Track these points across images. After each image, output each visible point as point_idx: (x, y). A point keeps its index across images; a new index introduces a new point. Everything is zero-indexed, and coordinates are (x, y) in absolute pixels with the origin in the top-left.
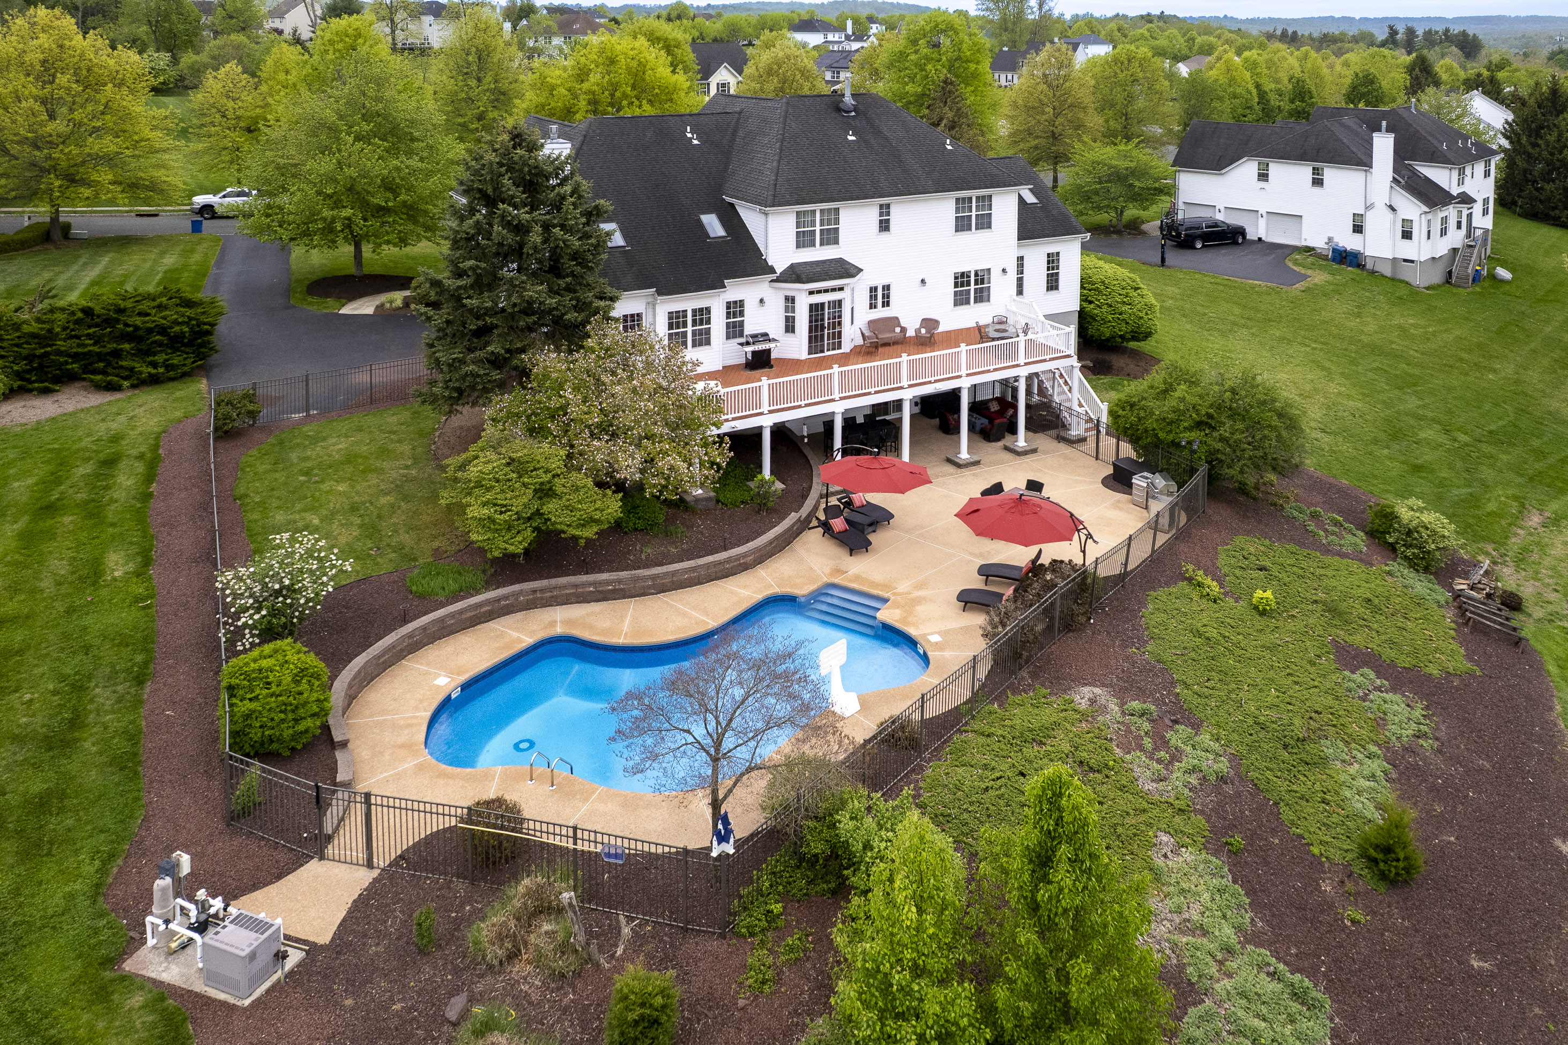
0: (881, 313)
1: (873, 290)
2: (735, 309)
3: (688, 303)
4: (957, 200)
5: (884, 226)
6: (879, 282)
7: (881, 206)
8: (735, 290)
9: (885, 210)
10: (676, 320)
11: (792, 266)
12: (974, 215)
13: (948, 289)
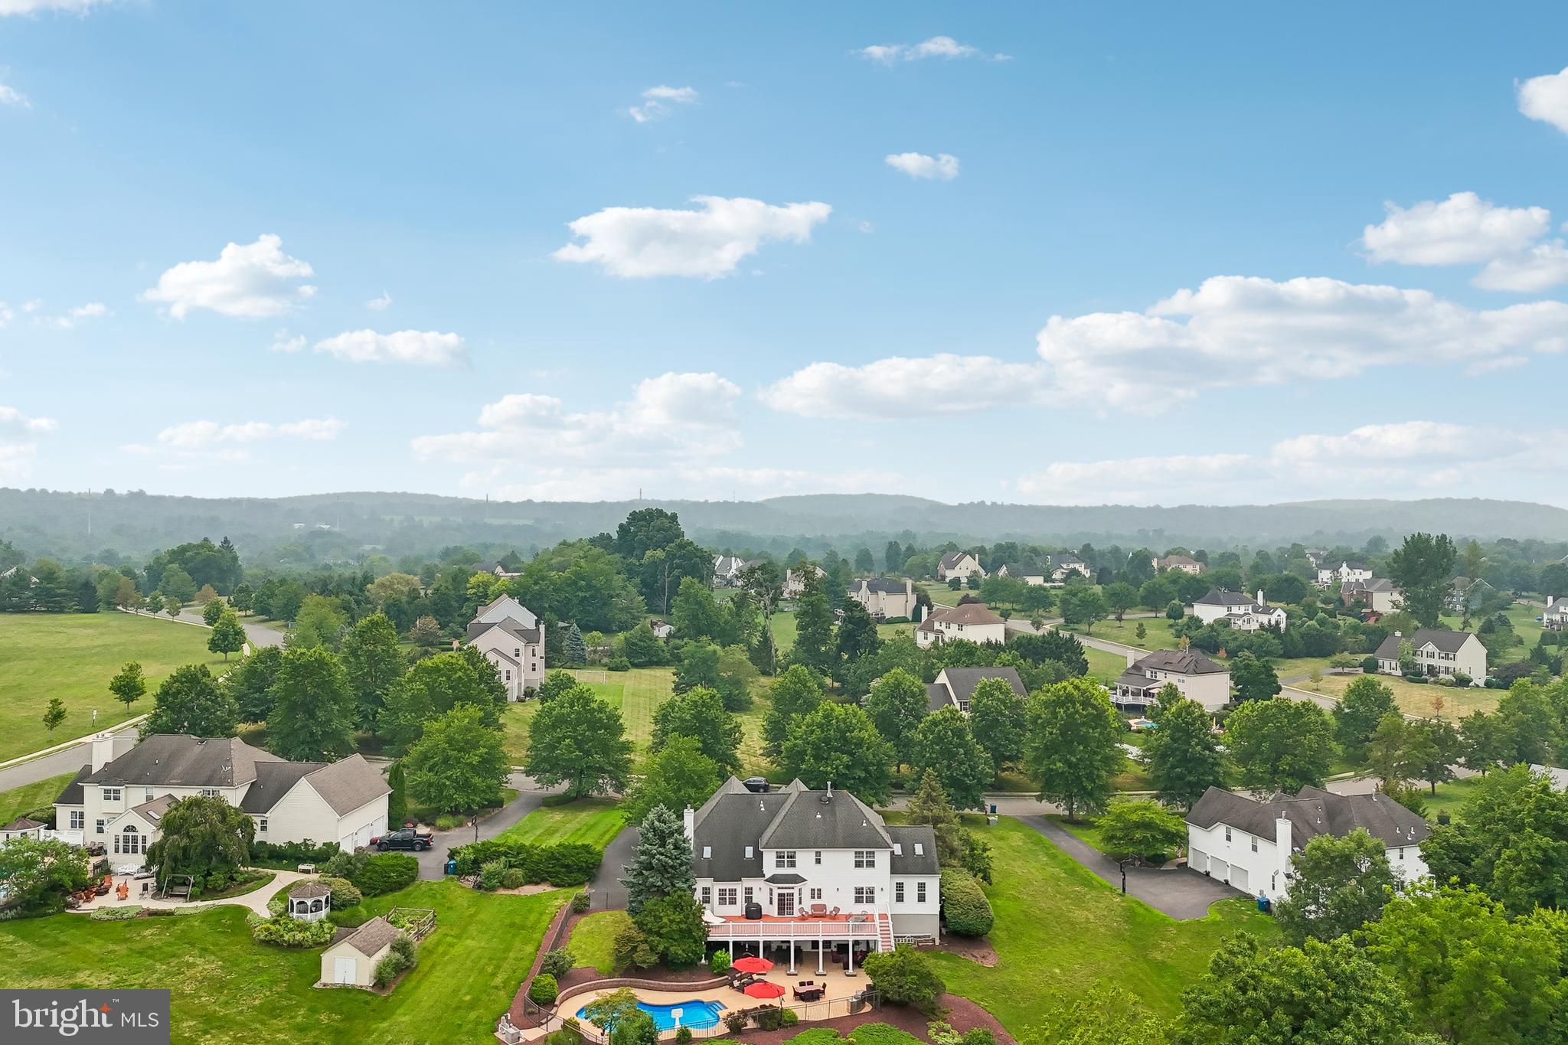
0: (816, 901)
1: (813, 890)
2: (749, 891)
3: (727, 886)
4: (856, 853)
5: (818, 861)
6: (817, 887)
7: (817, 852)
8: (747, 882)
9: (818, 854)
10: (722, 892)
12: (865, 860)
13: (852, 896)
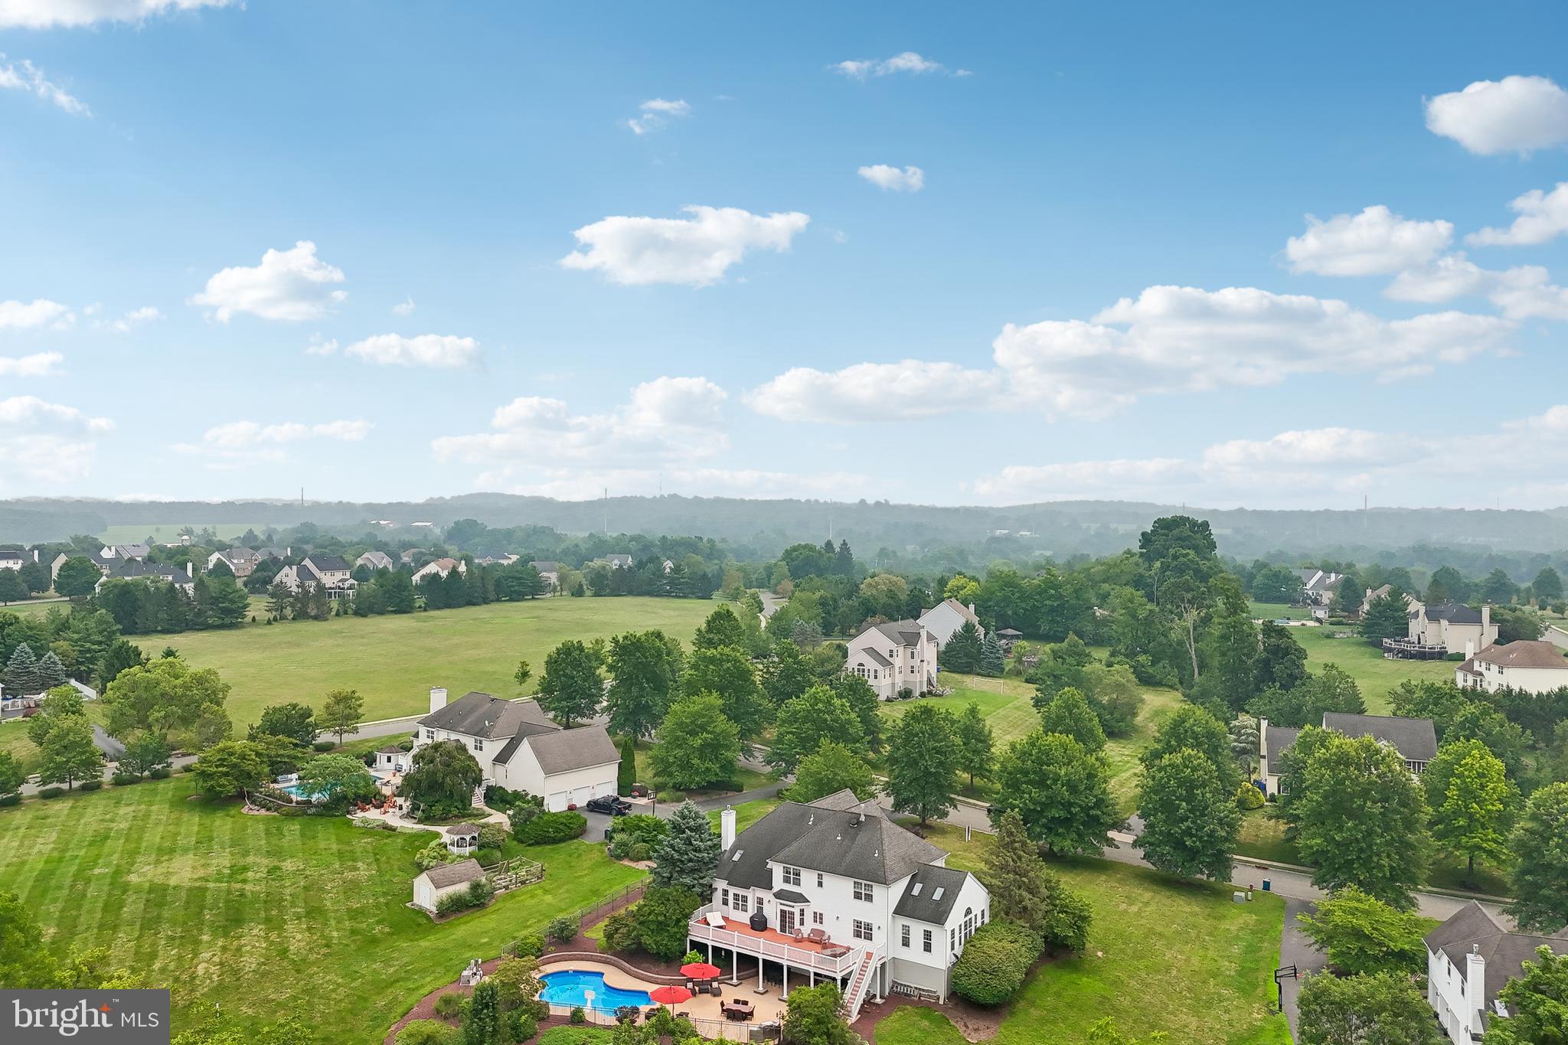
0: (817, 926)
1: (815, 913)
2: (760, 901)
3: (741, 892)
4: (855, 883)
5: (820, 884)
6: (819, 911)
7: (819, 875)
8: (761, 893)
9: (820, 877)
10: (738, 897)
11: (781, 890)
12: (863, 892)
13: (850, 928)
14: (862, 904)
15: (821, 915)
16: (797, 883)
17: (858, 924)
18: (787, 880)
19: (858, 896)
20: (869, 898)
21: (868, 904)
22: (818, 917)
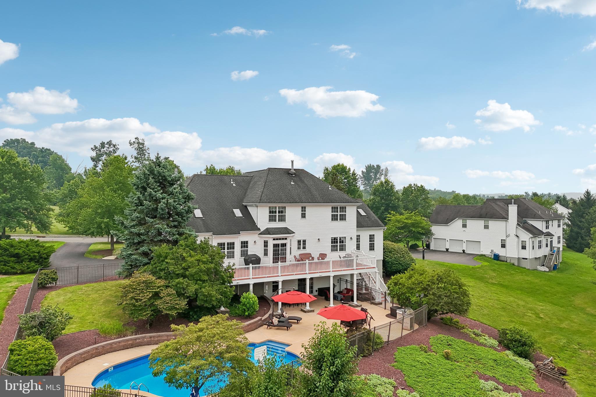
0: (302, 251)
1: (299, 241)
3: (226, 239)
4: (332, 208)
5: (303, 216)
6: (302, 239)
7: (302, 208)
10: (221, 246)
11: (267, 229)
12: (339, 213)
13: (329, 244)
14: (339, 224)
15: (304, 241)
16: (282, 219)
17: (334, 240)
18: (272, 219)
19: (334, 218)
20: (343, 218)
21: (342, 223)
22: (302, 244)
